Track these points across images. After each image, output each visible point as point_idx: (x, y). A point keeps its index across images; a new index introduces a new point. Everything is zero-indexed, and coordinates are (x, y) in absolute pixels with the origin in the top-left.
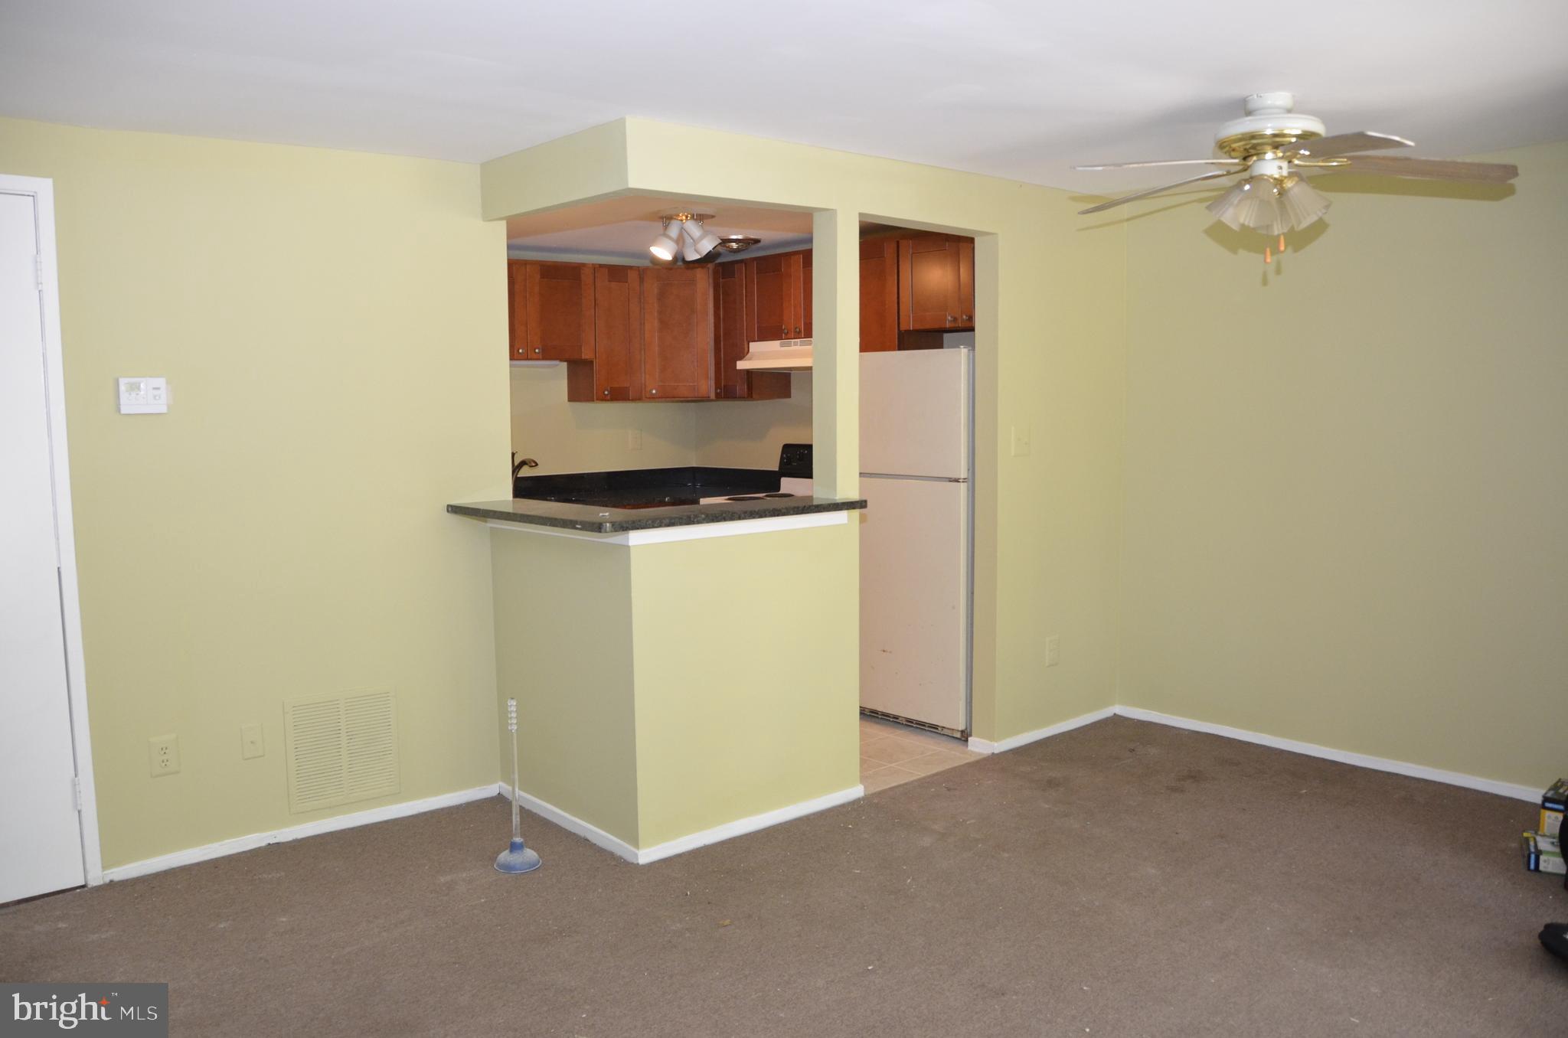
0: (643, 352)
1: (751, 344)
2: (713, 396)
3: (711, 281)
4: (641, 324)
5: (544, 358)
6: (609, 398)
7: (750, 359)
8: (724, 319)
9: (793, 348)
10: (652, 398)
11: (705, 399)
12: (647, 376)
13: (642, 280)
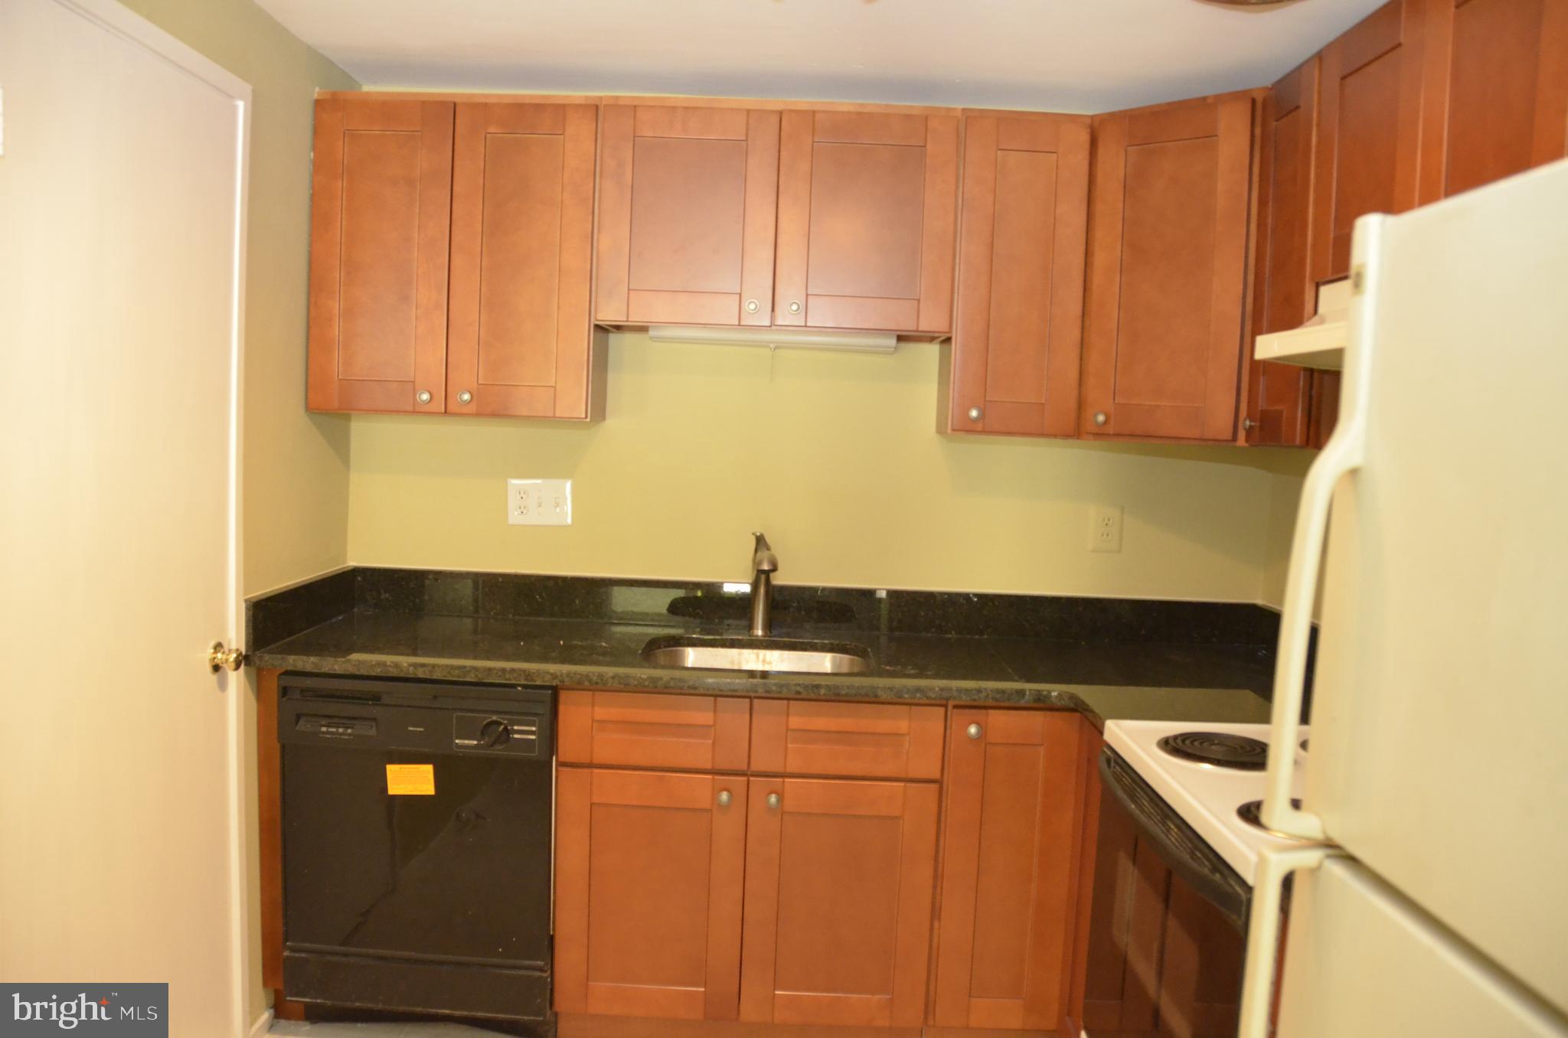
1: (1322, 290)
2: (1242, 439)
8: (1273, 230)
10: (1100, 434)
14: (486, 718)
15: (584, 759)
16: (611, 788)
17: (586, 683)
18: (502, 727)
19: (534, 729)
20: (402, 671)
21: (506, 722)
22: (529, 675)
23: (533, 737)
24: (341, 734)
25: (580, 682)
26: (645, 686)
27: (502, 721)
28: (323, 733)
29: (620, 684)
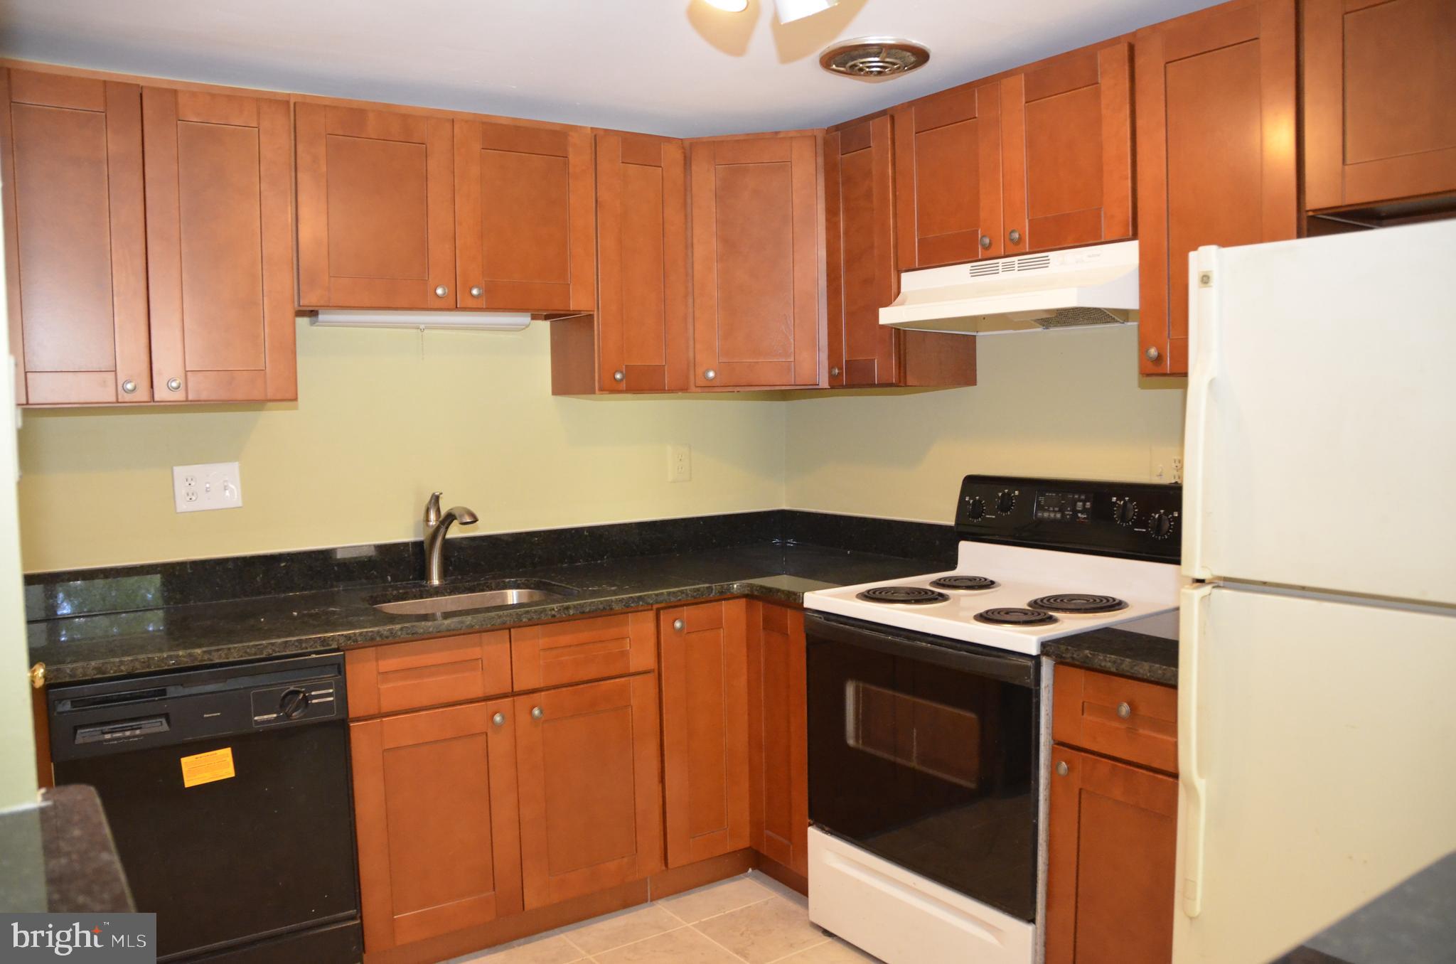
0: (690, 301)
1: (904, 276)
2: (824, 382)
3: (821, 160)
4: (686, 247)
5: (492, 308)
6: (624, 385)
7: (902, 304)
8: (846, 233)
9: (1003, 276)
10: (709, 388)
11: (810, 391)
12: (698, 346)
13: (687, 161)
14: (283, 690)
15: (372, 711)
16: (401, 731)
17: (378, 639)
18: (301, 695)
19: (331, 691)
20: (196, 659)
21: (303, 690)
22: (324, 640)
23: (331, 699)
24: (129, 737)
25: (372, 639)
26: (429, 633)
27: (299, 689)
28: (109, 740)
29: (408, 634)
